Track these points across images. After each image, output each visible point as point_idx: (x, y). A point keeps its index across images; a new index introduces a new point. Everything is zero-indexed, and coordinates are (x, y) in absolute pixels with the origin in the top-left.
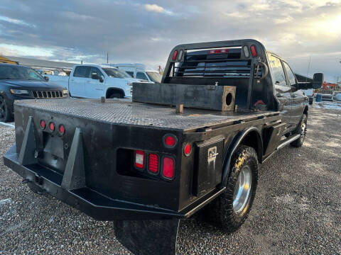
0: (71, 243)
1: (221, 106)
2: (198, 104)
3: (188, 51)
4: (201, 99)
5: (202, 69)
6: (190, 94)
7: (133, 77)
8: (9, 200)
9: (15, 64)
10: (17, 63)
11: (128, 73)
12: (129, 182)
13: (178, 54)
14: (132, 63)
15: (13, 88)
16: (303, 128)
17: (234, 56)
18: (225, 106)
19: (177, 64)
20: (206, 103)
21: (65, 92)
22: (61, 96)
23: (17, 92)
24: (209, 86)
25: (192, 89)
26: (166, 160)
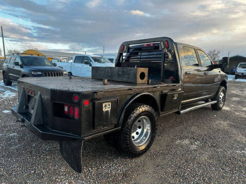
0: (40, 157)
1: (136, 81)
2: (125, 79)
3: (130, 46)
4: (126, 76)
5: (139, 57)
6: (120, 73)
7: (112, 62)
8: (16, 134)
9: (37, 56)
10: (38, 55)
11: (109, 59)
12: (59, 120)
13: (124, 48)
14: (113, 53)
15: (33, 71)
16: (221, 97)
17: (156, 48)
18: (139, 81)
19: (124, 54)
20: (129, 78)
21: (65, 73)
22: (62, 75)
23: (35, 73)
24: (130, 68)
25: (121, 70)
26: (76, 108)
